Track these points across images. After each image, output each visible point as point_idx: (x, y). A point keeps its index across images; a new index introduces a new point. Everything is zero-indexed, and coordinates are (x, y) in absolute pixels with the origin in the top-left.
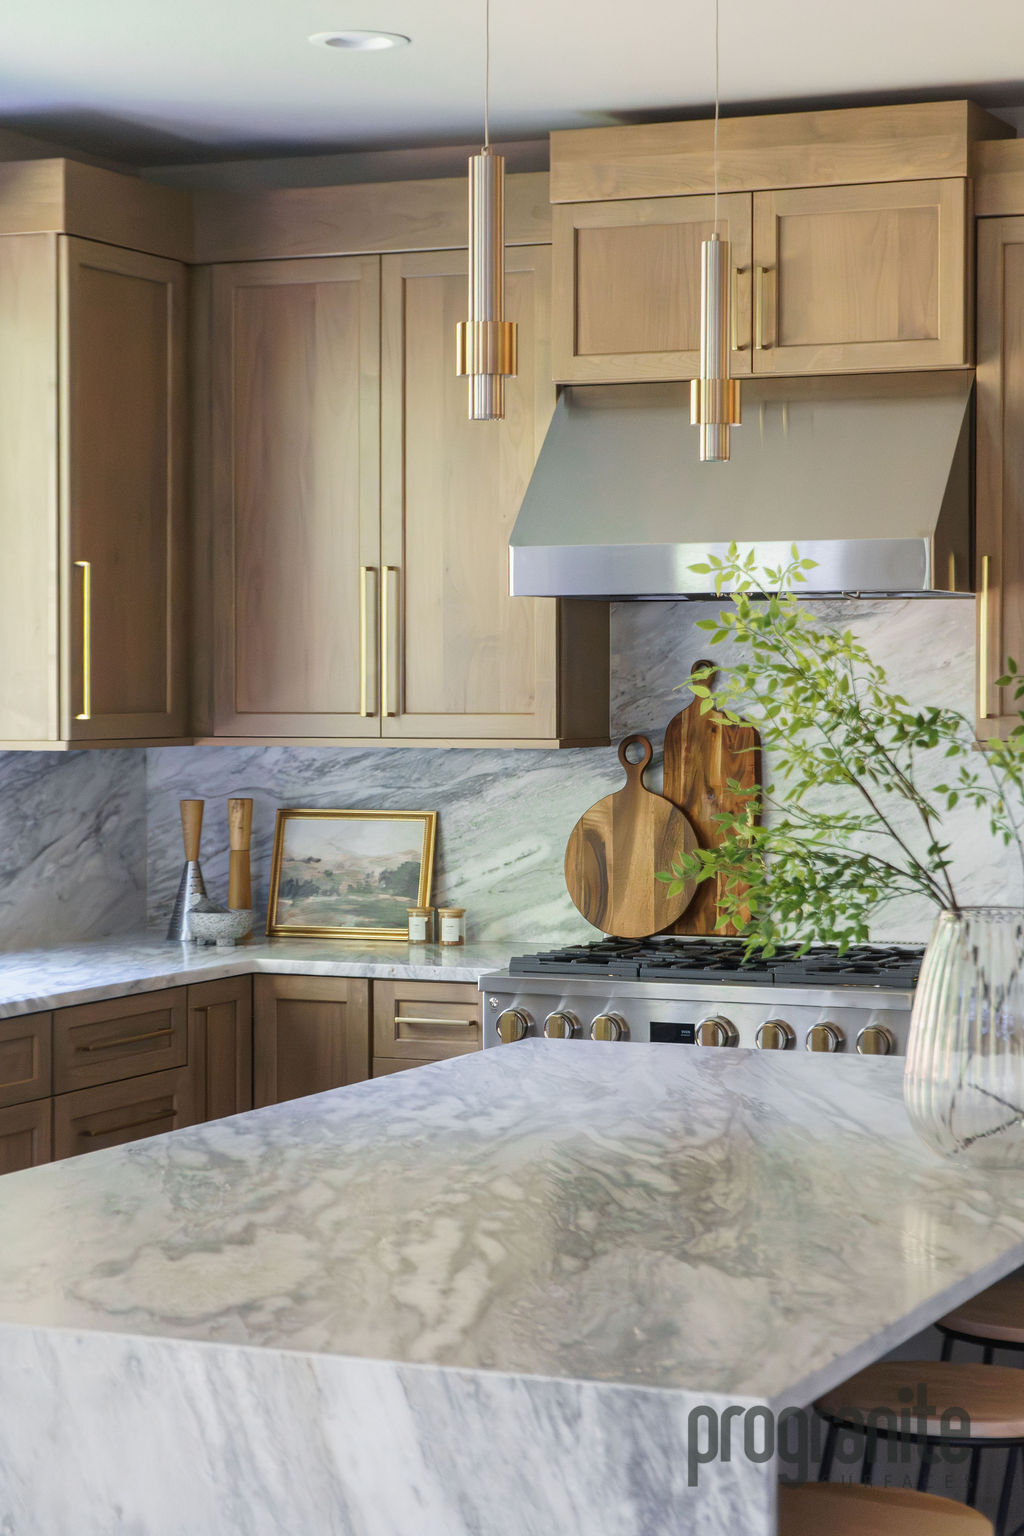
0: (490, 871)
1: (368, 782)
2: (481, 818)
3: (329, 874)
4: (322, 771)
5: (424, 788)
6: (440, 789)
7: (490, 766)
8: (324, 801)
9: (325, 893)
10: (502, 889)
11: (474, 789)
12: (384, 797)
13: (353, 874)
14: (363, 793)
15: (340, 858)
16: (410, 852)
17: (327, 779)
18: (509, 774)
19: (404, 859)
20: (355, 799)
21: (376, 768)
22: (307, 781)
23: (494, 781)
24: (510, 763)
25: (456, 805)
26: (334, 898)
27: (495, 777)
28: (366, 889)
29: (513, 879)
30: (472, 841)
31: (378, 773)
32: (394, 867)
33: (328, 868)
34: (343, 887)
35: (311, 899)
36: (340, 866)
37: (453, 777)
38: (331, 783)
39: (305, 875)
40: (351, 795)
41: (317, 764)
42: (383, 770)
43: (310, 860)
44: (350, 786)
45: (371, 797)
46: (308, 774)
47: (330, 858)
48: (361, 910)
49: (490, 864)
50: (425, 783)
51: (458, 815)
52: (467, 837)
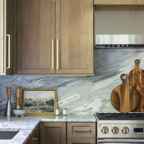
0: (68, 101)
1: (41, 84)
2: (65, 90)
3: (34, 102)
4: (31, 81)
5: (53, 85)
6: (57, 85)
7: (68, 80)
8: (31, 87)
9: (34, 106)
10: (70, 104)
11: (64, 85)
12: (45, 86)
13: (40, 102)
14: (40, 86)
15: (36, 99)
16: (52, 97)
17: (32, 83)
18: (71, 82)
19: (50, 99)
20: (38, 87)
21: (43, 81)
22: (27, 83)
23: (68, 83)
24: (72, 79)
25: (60, 88)
26: (36, 107)
27: (69, 82)
28: (43, 105)
29: (72, 102)
30: (64, 95)
31: (43, 82)
32: (48, 100)
33: (34, 101)
34: (38, 105)
35: (31, 107)
36: (37, 100)
37: (59, 82)
38: (33, 84)
39: (29, 102)
40: (37, 86)
41: (30, 80)
42: (44, 81)
43: (30, 99)
44: (37, 84)
45: (41, 87)
46: (28, 82)
47: (34, 99)
48: (42, 109)
49: (68, 99)
50: (53, 84)
51: (61, 90)
52: (62, 94)
